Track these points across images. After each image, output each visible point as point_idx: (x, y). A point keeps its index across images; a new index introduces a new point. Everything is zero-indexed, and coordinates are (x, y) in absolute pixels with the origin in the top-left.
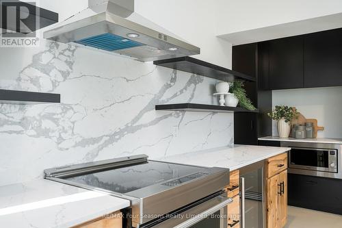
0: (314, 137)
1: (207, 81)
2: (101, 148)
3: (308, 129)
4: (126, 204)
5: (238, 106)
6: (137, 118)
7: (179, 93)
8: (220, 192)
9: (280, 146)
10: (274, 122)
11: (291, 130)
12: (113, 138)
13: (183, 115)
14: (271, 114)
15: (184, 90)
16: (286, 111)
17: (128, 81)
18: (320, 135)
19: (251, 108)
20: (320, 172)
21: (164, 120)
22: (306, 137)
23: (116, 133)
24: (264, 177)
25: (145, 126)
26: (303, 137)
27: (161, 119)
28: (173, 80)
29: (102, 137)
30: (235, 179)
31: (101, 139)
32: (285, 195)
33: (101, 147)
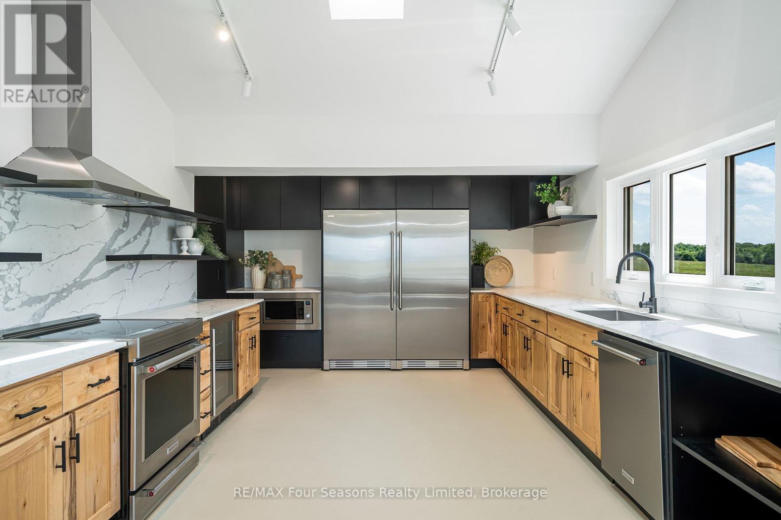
0: (292, 287)
1: (165, 223)
2: (48, 308)
3: (285, 278)
4: (122, 344)
5: (204, 253)
6: (86, 272)
7: (132, 239)
8: (192, 340)
9: (253, 298)
10: (247, 270)
11: (267, 279)
12: (60, 295)
13: (137, 266)
14: (243, 260)
15: (138, 236)
16: (261, 257)
17: (76, 228)
18: (298, 284)
19: (220, 256)
20: (300, 325)
21: (116, 272)
22: (283, 287)
23: (63, 290)
24: (235, 330)
25: (95, 280)
26: (280, 287)
27: (112, 271)
28: (126, 224)
29: (49, 294)
30: (206, 329)
31: (48, 297)
32: (257, 349)
33: (48, 306)
